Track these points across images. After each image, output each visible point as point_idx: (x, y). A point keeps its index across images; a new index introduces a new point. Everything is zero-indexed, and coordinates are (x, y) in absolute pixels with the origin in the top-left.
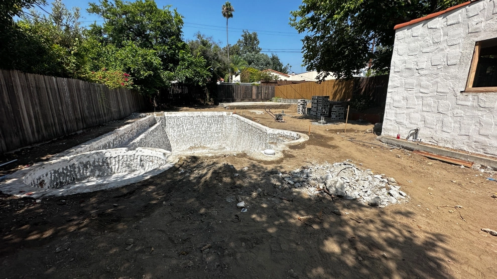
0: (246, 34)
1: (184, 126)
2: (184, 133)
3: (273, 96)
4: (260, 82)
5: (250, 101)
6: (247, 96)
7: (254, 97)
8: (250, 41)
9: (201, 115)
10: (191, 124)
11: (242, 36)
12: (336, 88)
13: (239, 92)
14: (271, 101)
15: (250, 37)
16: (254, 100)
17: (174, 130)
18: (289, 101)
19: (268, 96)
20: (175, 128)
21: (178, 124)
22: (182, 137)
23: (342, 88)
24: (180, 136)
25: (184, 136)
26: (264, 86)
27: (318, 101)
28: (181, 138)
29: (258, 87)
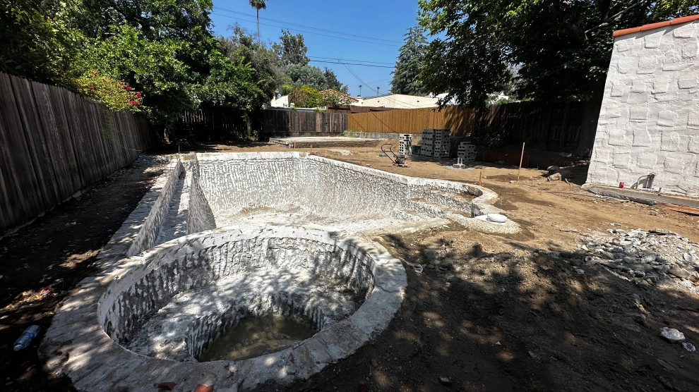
0: (286, 36)
1: (231, 176)
2: (231, 186)
3: (345, 128)
4: (325, 108)
5: (312, 135)
6: (308, 129)
7: (319, 129)
8: (293, 47)
9: (258, 157)
10: (243, 171)
11: (281, 38)
12: (450, 116)
13: (296, 121)
14: (342, 135)
15: (293, 40)
16: (318, 134)
17: (214, 183)
18: (373, 136)
19: (338, 128)
20: (216, 180)
21: (221, 172)
22: (229, 193)
23: (458, 118)
24: (224, 192)
25: (232, 192)
26: (333, 114)
27: (434, 136)
28: (227, 196)
29: (323, 114)
